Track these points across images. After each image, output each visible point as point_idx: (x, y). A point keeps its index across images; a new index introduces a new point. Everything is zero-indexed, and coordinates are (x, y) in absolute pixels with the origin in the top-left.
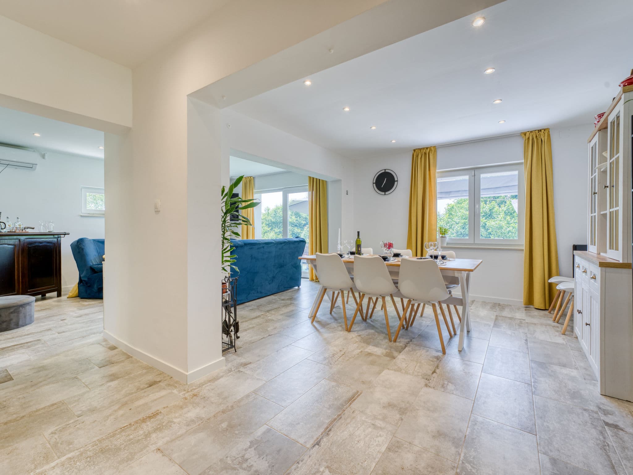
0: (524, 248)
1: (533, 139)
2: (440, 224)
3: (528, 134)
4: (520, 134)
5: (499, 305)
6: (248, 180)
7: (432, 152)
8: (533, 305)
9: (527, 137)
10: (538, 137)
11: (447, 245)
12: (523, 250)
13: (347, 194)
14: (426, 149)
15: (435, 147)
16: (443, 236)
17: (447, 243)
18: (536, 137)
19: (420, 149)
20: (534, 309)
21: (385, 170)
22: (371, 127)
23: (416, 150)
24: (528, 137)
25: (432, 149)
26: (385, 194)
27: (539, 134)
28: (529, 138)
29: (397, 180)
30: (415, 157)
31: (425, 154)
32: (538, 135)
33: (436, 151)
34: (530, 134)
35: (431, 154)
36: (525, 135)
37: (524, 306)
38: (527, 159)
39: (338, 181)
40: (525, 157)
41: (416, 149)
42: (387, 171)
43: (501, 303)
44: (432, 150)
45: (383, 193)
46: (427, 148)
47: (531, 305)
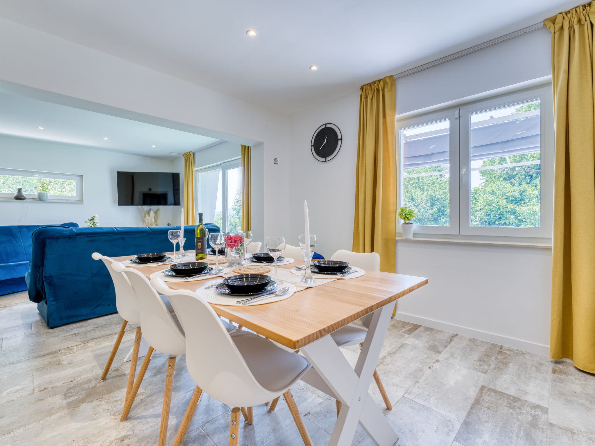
0: (552, 245)
1: (571, 27)
2: (403, 202)
3: (559, 20)
4: (543, 24)
5: (500, 352)
6: (188, 156)
7: (388, 87)
8: (572, 359)
9: (558, 26)
10: (584, 20)
11: (413, 237)
12: (549, 249)
13: (276, 163)
14: (378, 83)
15: (391, 77)
16: (408, 222)
17: (414, 234)
18: (579, 21)
19: (370, 84)
20: (572, 369)
21: (326, 125)
22: (247, 30)
23: (364, 87)
24: (560, 25)
25: (388, 80)
26: (326, 161)
27: (584, 12)
28: (562, 28)
29: (341, 138)
30: (363, 98)
31: (378, 90)
32: (582, 17)
33: (395, 84)
34: (564, 18)
35: (386, 90)
36: (554, 24)
37: (551, 359)
38: (559, 69)
39: (259, 145)
40: (555, 67)
41: (365, 85)
42: (328, 126)
43: (506, 346)
44: (388, 83)
45: (324, 159)
46: (379, 81)
47: (568, 358)
